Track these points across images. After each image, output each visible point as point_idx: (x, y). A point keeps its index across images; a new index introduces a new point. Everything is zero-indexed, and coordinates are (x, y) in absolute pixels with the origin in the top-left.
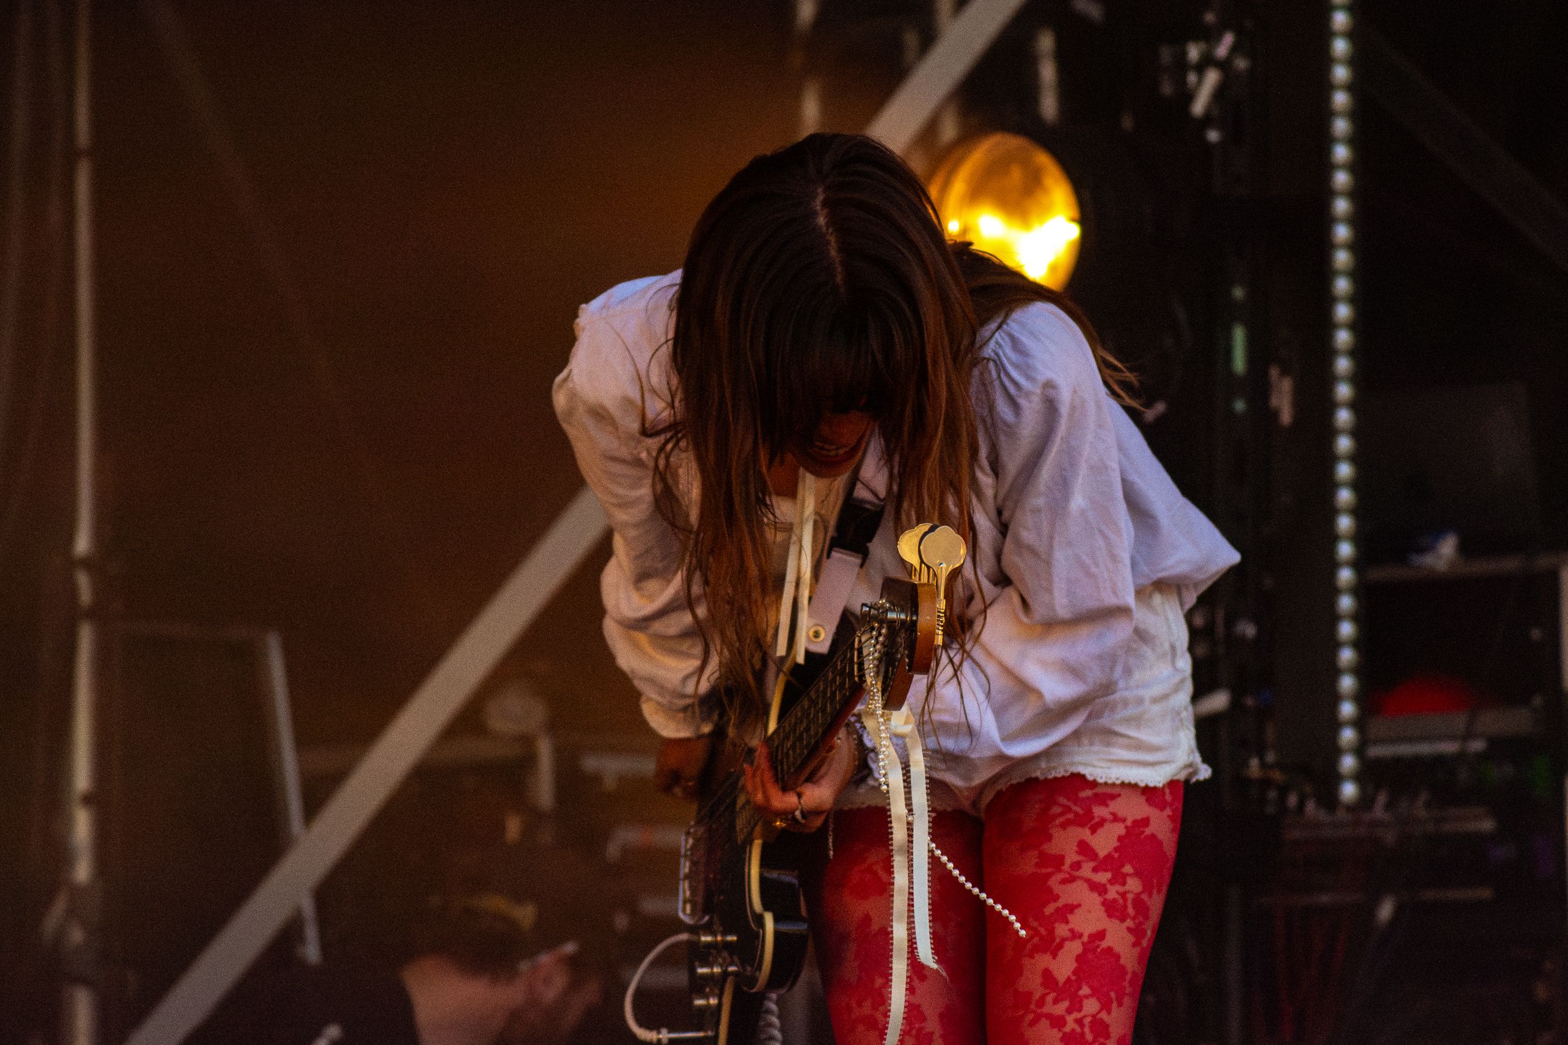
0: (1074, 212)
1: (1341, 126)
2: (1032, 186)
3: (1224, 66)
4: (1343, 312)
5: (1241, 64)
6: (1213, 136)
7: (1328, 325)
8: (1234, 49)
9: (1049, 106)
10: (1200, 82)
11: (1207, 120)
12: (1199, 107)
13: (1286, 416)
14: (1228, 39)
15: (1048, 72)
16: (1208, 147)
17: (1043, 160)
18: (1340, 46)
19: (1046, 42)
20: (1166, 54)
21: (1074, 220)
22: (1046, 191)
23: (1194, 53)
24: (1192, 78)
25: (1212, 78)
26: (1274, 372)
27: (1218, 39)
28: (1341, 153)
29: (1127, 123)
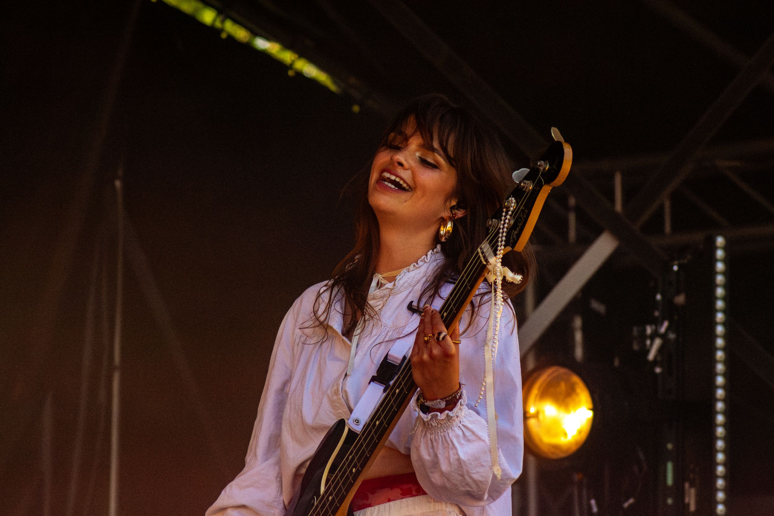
0: (591, 406)
1: (720, 367)
2: (571, 392)
3: (663, 336)
4: (720, 457)
5: (672, 336)
6: (658, 370)
7: (714, 464)
8: (668, 329)
9: (579, 353)
10: (652, 344)
11: (655, 363)
12: (651, 356)
13: (692, 508)
14: (666, 324)
15: (578, 336)
16: (656, 375)
17: (576, 379)
18: (720, 329)
19: (578, 322)
20: (635, 331)
21: (590, 409)
22: (577, 395)
23: (649, 330)
24: (648, 342)
25: (658, 342)
26: (687, 485)
27: (662, 324)
28: (720, 380)
29: (617, 363)
